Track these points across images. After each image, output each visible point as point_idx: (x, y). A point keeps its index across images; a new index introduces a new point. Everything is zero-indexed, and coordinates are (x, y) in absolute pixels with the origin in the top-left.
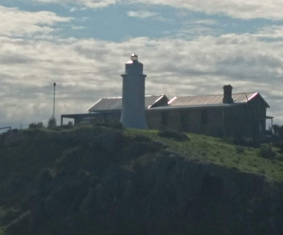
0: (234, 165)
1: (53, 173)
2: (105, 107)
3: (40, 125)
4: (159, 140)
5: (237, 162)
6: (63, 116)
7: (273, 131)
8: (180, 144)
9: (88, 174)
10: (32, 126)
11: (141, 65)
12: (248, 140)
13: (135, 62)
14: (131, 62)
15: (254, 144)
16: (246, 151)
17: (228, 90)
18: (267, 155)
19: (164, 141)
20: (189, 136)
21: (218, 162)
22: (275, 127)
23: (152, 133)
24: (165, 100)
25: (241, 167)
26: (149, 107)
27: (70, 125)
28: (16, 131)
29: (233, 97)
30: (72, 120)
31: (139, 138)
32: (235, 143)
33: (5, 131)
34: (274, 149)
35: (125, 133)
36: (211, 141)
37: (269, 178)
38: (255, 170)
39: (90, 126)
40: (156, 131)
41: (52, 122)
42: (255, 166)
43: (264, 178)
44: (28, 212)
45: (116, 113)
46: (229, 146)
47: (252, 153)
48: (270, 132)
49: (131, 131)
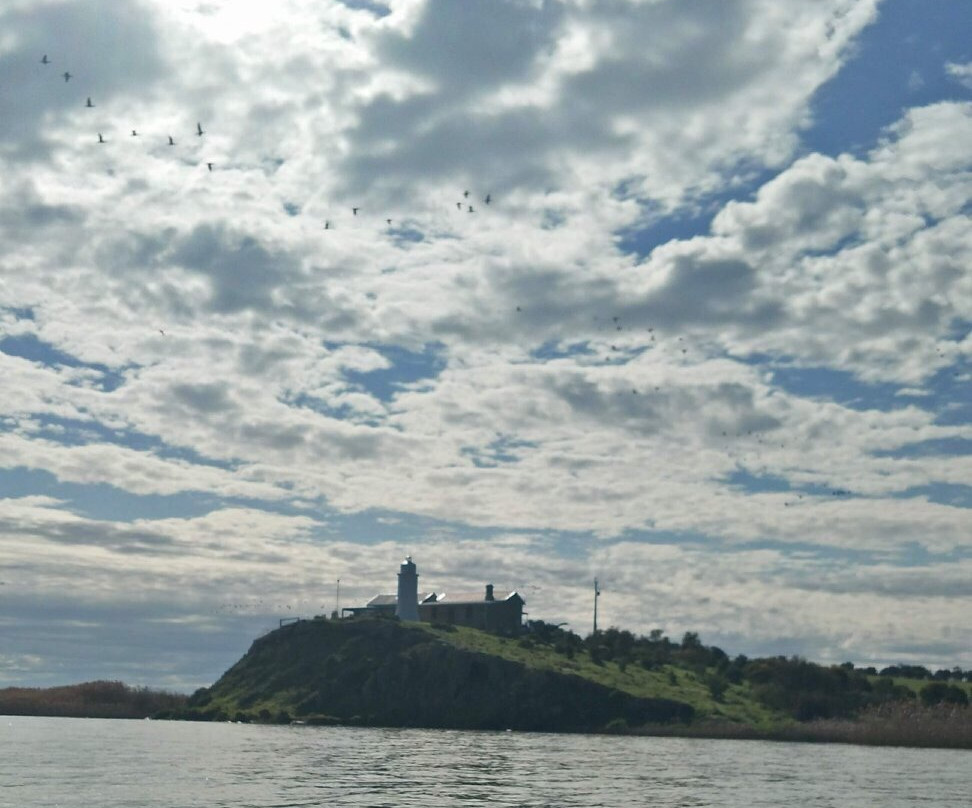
0: (498, 654)
1: (338, 658)
2: (381, 603)
3: (324, 617)
4: (431, 631)
5: (501, 651)
6: (344, 609)
7: (528, 625)
8: (450, 635)
9: (369, 660)
10: (317, 617)
11: (414, 566)
12: (509, 632)
13: (410, 562)
14: (406, 563)
15: (514, 636)
16: (507, 642)
17: (490, 589)
18: (526, 645)
19: (436, 632)
20: (458, 628)
21: (484, 652)
22: (531, 622)
23: (425, 625)
24: (434, 597)
25: (503, 656)
26: (420, 603)
27: (351, 618)
28: (304, 621)
29: (494, 595)
30: (352, 613)
31: (415, 629)
32: (497, 634)
33: (295, 621)
34: (532, 641)
35: (402, 625)
36: (476, 632)
37: (529, 665)
38: (516, 659)
39: (372, 618)
40: (429, 624)
41: (335, 614)
42: (516, 655)
43: (524, 665)
44: (317, 693)
45: (392, 607)
46: (492, 637)
47: (513, 644)
48: (525, 626)
49: (407, 623)
